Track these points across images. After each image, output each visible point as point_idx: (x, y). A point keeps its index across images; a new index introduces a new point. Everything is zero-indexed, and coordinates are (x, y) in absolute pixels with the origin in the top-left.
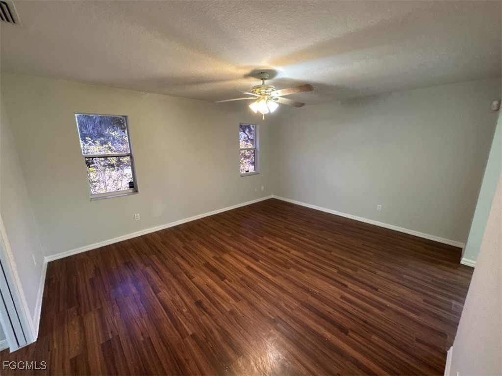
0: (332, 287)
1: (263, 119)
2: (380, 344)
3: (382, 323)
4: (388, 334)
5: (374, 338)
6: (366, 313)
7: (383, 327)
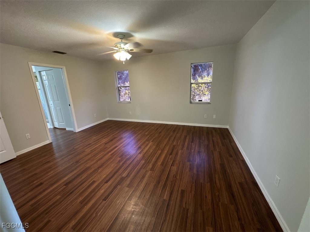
0: (105, 176)
1: (124, 63)
2: (53, 199)
3: (69, 202)
4: (59, 204)
5: (58, 197)
6: (79, 193)
7: (66, 202)
